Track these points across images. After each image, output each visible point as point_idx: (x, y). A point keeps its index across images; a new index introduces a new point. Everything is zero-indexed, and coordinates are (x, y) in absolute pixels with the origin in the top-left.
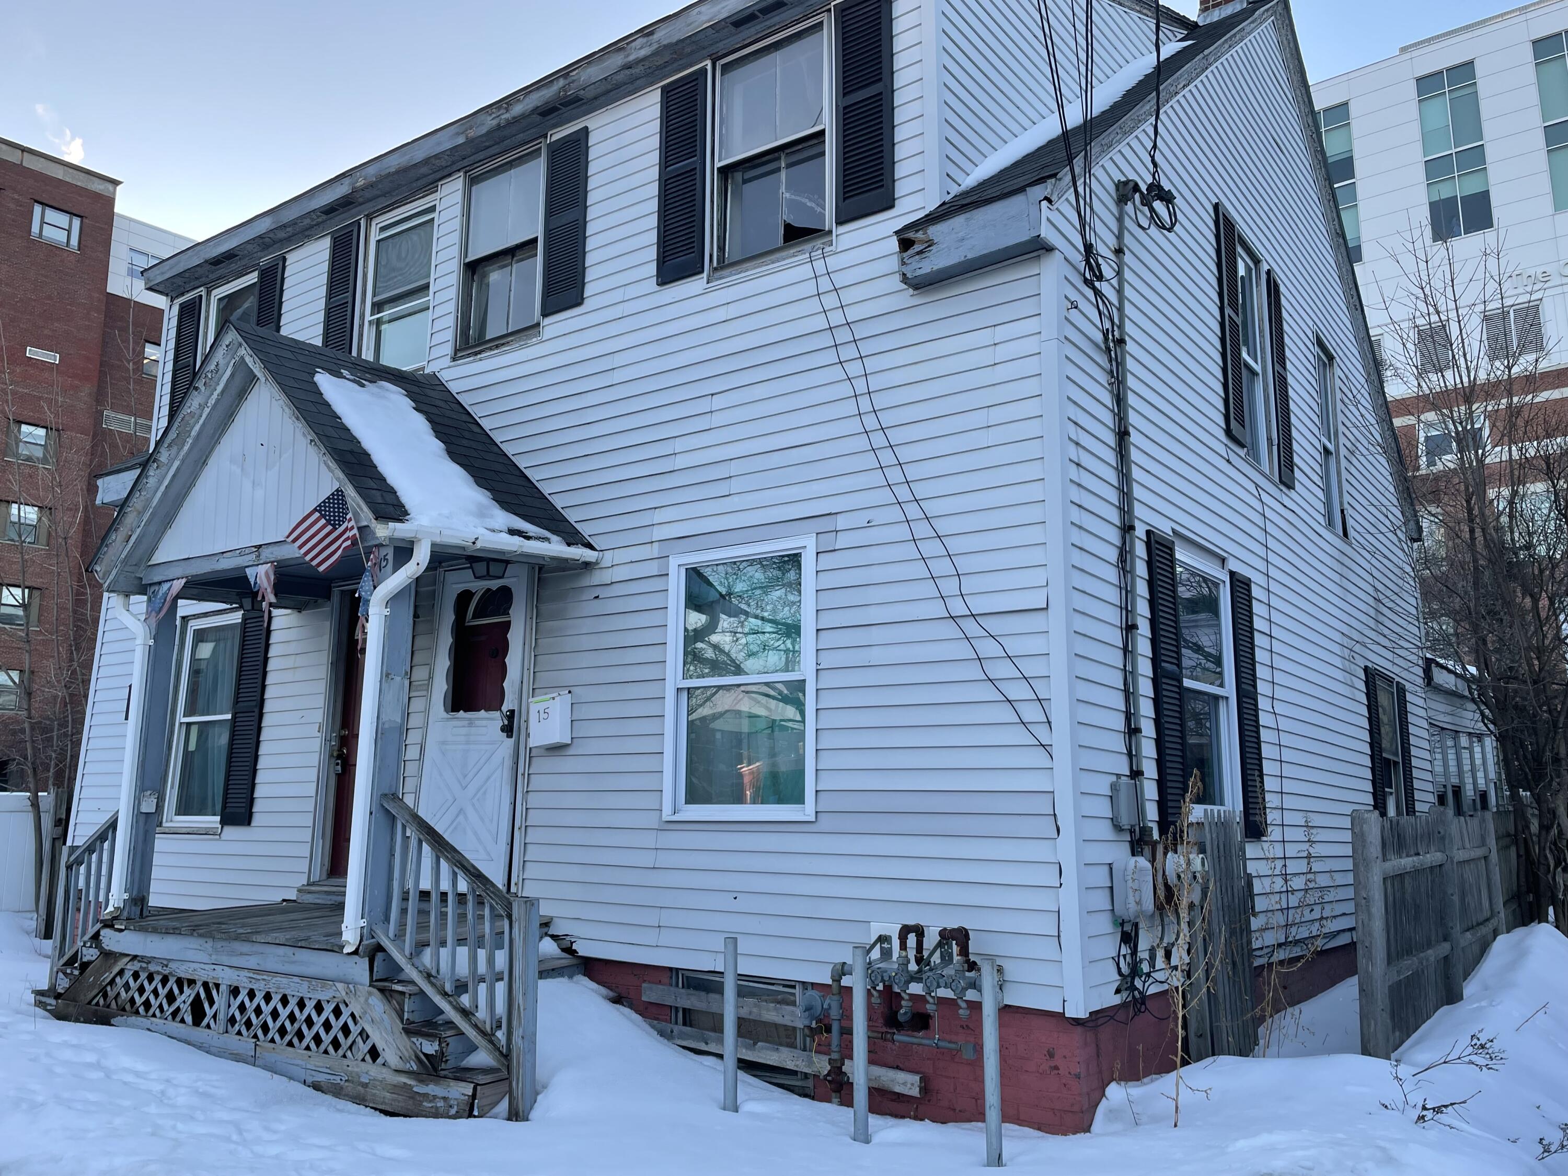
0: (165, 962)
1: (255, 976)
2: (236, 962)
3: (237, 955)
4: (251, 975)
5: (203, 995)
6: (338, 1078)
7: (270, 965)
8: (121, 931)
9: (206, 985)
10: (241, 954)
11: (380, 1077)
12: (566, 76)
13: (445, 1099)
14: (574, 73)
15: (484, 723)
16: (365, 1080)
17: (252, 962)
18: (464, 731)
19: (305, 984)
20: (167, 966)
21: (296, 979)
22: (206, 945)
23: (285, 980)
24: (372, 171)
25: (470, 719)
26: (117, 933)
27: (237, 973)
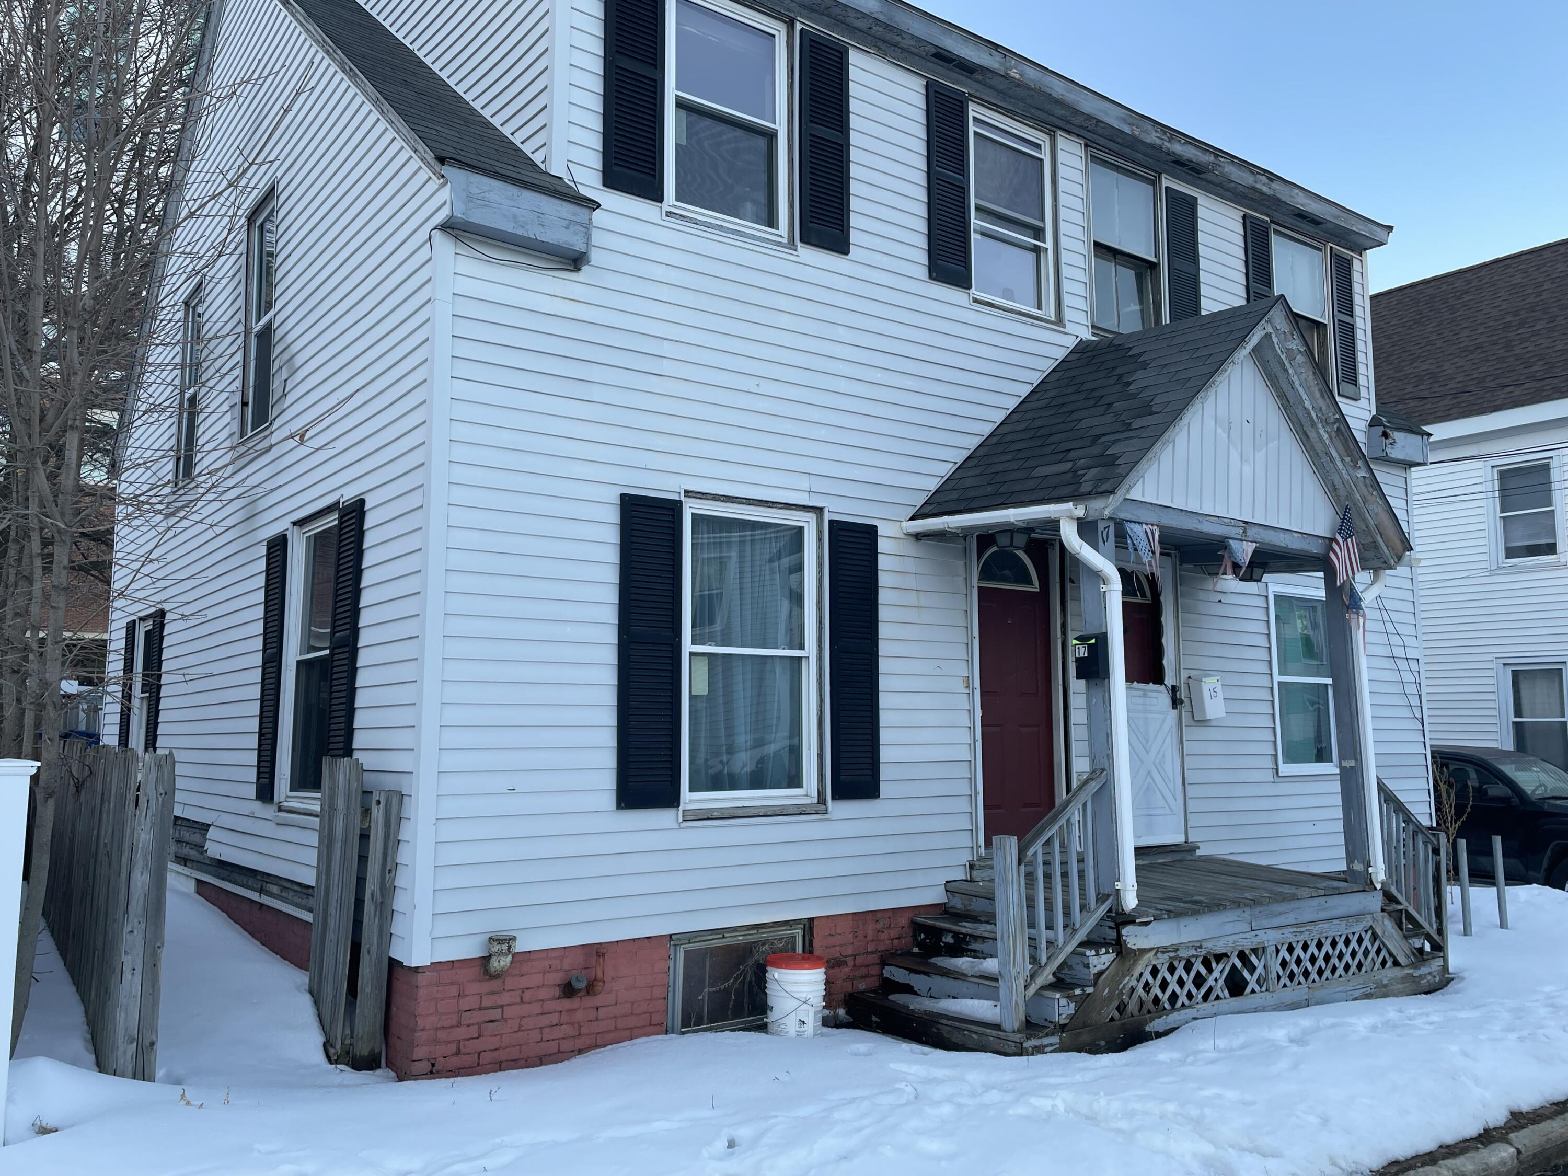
0: (1198, 944)
1: (1299, 930)
2: (1276, 922)
3: (1276, 916)
4: (1295, 930)
5: (1239, 965)
6: (1368, 989)
7: (1307, 917)
8: (1147, 924)
9: (1242, 956)
10: (1280, 914)
11: (1393, 976)
12: (1217, 156)
13: (1430, 973)
14: (1222, 160)
15: (1155, 694)
16: (1385, 982)
17: (1290, 918)
18: (1141, 700)
19: (1344, 924)
20: (1201, 947)
21: (1335, 922)
22: (1243, 914)
23: (1325, 926)
24: (1032, 74)
25: (1144, 690)
26: (1144, 927)
27: (1281, 931)
